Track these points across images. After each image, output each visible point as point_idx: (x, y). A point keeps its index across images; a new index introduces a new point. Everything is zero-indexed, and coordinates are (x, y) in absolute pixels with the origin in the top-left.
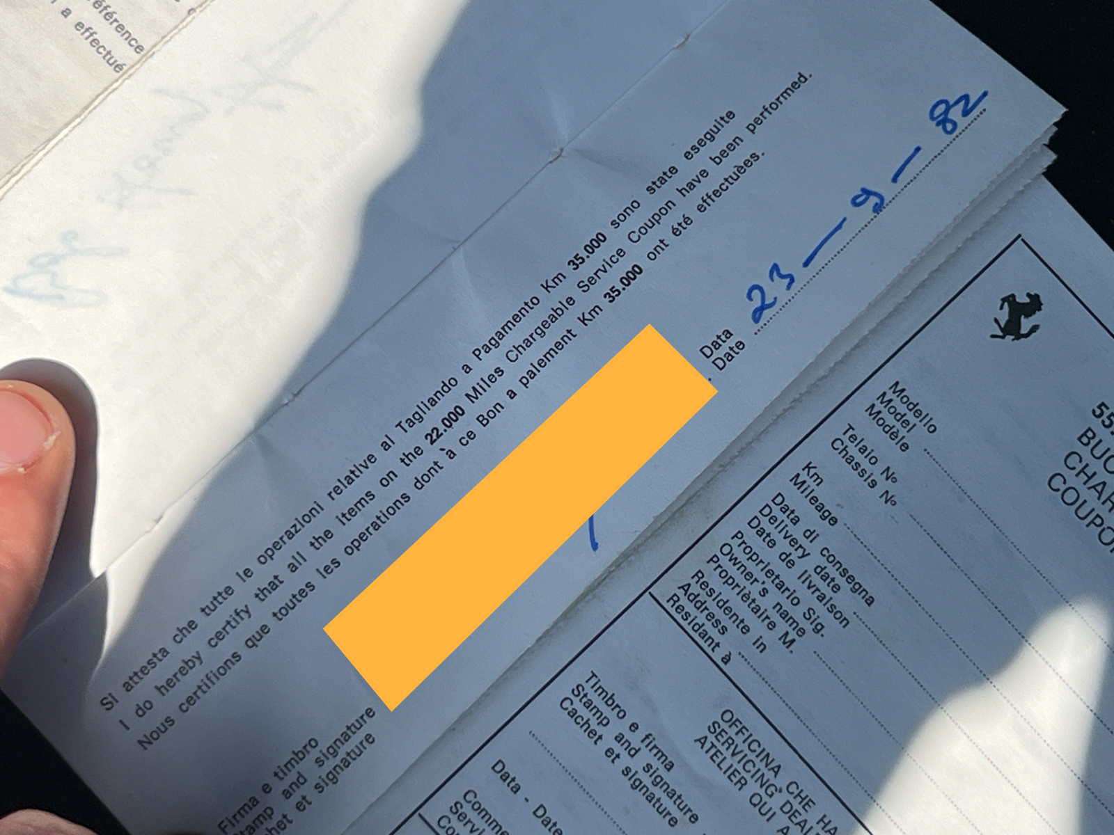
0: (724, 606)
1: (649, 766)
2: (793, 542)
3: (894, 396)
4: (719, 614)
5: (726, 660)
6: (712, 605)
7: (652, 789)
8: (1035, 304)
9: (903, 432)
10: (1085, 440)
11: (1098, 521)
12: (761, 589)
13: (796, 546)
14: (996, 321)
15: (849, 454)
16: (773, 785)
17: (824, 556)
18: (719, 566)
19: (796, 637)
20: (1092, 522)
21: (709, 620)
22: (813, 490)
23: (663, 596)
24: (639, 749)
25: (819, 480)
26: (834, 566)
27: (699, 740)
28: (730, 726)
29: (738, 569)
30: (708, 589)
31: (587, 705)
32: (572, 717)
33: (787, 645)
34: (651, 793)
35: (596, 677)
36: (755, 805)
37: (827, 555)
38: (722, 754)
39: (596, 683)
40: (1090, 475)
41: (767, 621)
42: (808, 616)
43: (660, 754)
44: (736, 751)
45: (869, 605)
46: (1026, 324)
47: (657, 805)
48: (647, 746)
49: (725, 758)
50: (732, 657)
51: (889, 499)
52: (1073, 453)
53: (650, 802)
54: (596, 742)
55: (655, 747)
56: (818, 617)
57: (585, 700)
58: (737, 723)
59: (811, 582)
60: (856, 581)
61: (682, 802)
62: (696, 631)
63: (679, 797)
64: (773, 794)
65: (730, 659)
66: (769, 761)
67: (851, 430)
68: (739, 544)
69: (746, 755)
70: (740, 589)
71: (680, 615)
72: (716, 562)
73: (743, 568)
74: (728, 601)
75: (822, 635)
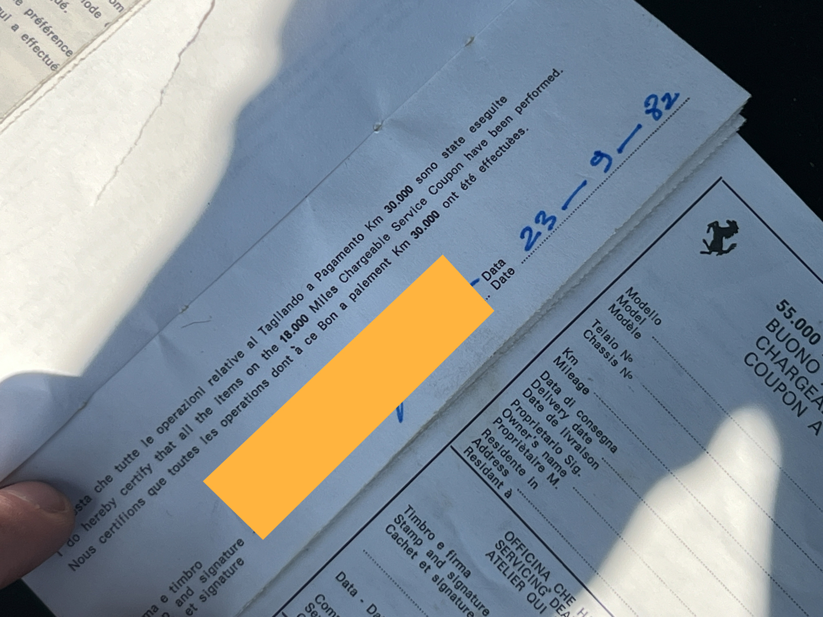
0: (506, 455)
1: (452, 574)
2: (557, 406)
3: (629, 298)
4: (502, 461)
5: (508, 494)
6: (497, 455)
7: (455, 591)
8: (733, 228)
9: (636, 324)
10: (771, 328)
11: (782, 388)
12: (533, 442)
13: (559, 410)
14: (705, 241)
15: (597, 341)
16: (544, 586)
17: (580, 416)
18: (502, 426)
19: (560, 477)
20: (778, 388)
21: (495, 466)
22: (571, 368)
23: (461, 448)
24: (445, 562)
25: (575, 361)
26: (587, 424)
27: (489, 554)
28: (512, 544)
29: (516, 428)
30: (494, 443)
31: (406, 530)
32: (395, 539)
33: (553, 483)
34: (454, 594)
35: (412, 509)
36: (531, 602)
37: (582, 416)
38: (506, 564)
39: (412, 514)
40: (775, 353)
41: (538, 466)
42: (568, 461)
43: (460, 565)
44: (517, 562)
45: (613, 452)
46: (726, 243)
47: (459, 603)
48: (450, 559)
49: (508, 568)
50: (512, 493)
51: (627, 374)
52: (763, 337)
53: (453, 600)
54: (412, 557)
55: (456, 560)
56: (576, 462)
57: (404, 526)
58: (517, 541)
59: (570, 436)
60: (604, 434)
61: (477, 600)
62: (486, 474)
63: (475, 597)
64: (544, 593)
65: (511, 494)
66: (541, 569)
67: (598, 323)
68: (516, 409)
69: (524, 565)
70: (518, 442)
71: (474, 463)
72: (500, 423)
73: (519, 427)
74: (509, 451)
75: (579, 475)
